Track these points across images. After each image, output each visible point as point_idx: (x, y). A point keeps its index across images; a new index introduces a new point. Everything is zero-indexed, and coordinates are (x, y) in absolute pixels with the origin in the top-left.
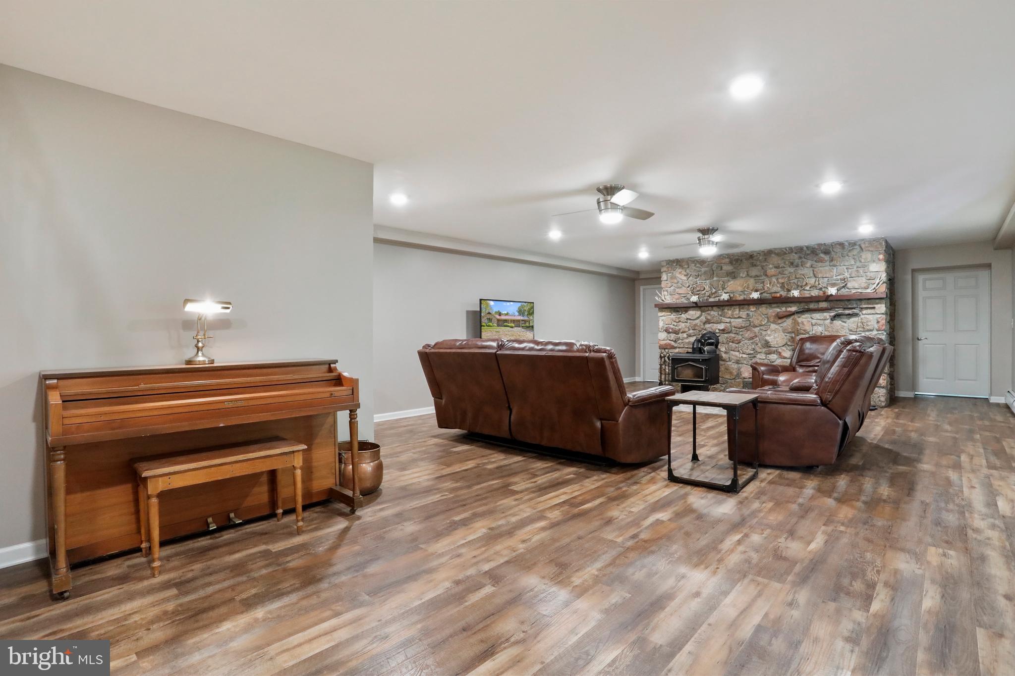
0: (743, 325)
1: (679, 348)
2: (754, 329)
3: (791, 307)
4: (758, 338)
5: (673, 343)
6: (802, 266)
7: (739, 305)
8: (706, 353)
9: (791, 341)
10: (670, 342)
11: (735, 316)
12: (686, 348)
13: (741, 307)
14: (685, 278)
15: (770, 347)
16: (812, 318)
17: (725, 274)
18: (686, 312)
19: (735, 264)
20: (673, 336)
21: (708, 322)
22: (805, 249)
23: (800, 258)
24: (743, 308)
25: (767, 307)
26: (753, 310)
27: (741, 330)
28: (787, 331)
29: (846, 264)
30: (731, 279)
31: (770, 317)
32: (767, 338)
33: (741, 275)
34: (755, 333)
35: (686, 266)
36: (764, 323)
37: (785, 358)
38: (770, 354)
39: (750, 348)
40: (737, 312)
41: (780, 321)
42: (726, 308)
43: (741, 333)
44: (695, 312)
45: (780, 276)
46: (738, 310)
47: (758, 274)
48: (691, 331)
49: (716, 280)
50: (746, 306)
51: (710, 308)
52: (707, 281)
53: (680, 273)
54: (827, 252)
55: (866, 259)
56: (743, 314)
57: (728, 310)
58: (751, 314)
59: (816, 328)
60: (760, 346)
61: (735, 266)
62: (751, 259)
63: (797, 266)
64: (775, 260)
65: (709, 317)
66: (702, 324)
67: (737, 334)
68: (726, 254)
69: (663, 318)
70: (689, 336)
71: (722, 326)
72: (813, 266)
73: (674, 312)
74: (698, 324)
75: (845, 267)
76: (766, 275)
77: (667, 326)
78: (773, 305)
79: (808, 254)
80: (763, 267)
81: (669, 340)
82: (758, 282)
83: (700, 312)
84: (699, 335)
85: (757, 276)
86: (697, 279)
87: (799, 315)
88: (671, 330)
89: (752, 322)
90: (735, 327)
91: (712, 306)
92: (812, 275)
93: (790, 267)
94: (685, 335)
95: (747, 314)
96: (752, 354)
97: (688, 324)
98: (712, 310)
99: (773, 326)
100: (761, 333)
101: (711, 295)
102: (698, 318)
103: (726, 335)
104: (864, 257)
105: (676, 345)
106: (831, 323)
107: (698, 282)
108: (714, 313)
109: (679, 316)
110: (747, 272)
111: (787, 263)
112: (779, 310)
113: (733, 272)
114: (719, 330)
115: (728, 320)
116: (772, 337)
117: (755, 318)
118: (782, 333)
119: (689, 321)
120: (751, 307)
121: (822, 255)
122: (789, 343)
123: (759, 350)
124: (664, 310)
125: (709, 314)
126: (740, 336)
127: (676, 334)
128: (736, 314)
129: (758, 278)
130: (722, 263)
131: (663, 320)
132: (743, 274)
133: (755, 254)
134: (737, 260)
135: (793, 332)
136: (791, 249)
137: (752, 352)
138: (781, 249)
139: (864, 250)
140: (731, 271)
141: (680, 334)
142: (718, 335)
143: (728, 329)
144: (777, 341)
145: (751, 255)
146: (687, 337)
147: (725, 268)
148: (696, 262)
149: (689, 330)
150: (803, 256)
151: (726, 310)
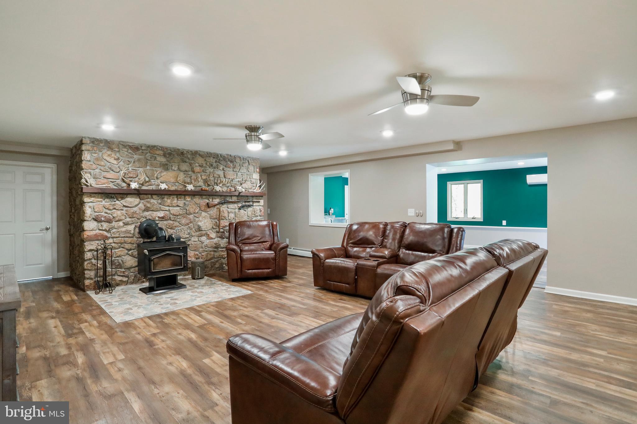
0: (181, 213)
1: (113, 238)
2: (189, 216)
3: (216, 199)
4: (192, 224)
5: (105, 233)
6: (218, 169)
7: (177, 195)
8: (175, 241)
9: (216, 225)
10: (101, 232)
11: (174, 205)
12: (122, 237)
13: (179, 197)
14: (115, 162)
15: (202, 231)
16: (228, 208)
17: (159, 165)
18: (122, 198)
19: (168, 158)
20: (105, 225)
21: (147, 209)
22: (220, 156)
23: (216, 162)
24: (180, 198)
25: (199, 198)
26: (188, 200)
27: (179, 217)
28: (213, 218)
29: (242, 171)
30: (163, 171)
31: (202, 206)
32: (199, 223)
33: (173, 168)
34: (191, 219)
35: (117, 150)
36: (197, 211)
37: (212, 238)
38: (201, 236)
39: (186, 232)
40: (176, 201)
41: (208, 210)
42: (166, 197)
43: (178, 220)
44: (134, 199)
45: (203, 174)
46: (176, 199)
47: (187, 169)
48: (128, 219)
49: (150, 169)
50: (183, 196)
51: (150, 196)
52: (140, 169)
53: (109, 155)
54: (231, 162)
55: (251, 170)
56: (181, 202)
57: (167, 199)
58: (187, 203)
59: (231, 215)
60: (195, 231)
61: (168, 159)
62: (182, 156)
63: (215, 168)
64: (200, 160)
65: (149, 205)
66: (141, 212)
67: (175, 221)
68: (160, 147)
69: (91, 204)
70: (126, 224)
71: (161, 214)
72: (224, 169)
73: (107, 198)
74: (137, 212)
75: (241, 173)
76: (194, 172)
77: (97, 214)
78: (204, 197)
79: (222, 161)
80: (191, 164)
81: (100, 230)
82: (187, 176)
83: (139, 199)
84: (138, 223)
85: (186, 171)
86: (130, 166)
87: (221, 205)
88: (103, 219)
89: (189, 210)
90: (174, 215)
91: (152, 195)
92: (223, 176)
93: (210, 168)
94: (121, 224)
95: (184, 203)
96: (188, 238)
97: (124, 212)
98: (152, 198)
99: (204, 214)
100: (195, 220)
101: (144, 184)
102: (136, 206)
103: (165, 222)
104: (250, 169)
105: (109, 235)
106: (239, 212)
107: (130, 169)
108: (154, 201)
109: (114, 203)
110: (178, 166)
111: (208, 164)
112: (207, 201)
113: (167, 164)
114: (159, 217)
115: (167, 208)
116: (203, 223)
117: (191, 206)
118: (209, 219)
119: (125, 209)
120: (187, 197)
121: (229, 163)
122: (214, 227)
123: (193, 234)
124: (93, 195)
125: (148, 202)
126: (177, 223)
127: (110, 223)
128: (175, 203)
129: (187, 173)
130: (156, 154)
131: (90, 207)
132: (175, 167)
133: (185, 152)
134: (170, 154)
135: (216, 218)
136: (211, 154)
137: (188, 236)
138: (204, 152)
139: (250, 164)
140: (164, 163)
141: (114, 222)
142: (157, 222)
143: (168, 216)
144: (206, 226)
145: (182, 152)
146: (124, 226)
147: (158, 158)
148: (127, 147)
149: (126, 218)
150: (218, 161)
151: (166, 199)
